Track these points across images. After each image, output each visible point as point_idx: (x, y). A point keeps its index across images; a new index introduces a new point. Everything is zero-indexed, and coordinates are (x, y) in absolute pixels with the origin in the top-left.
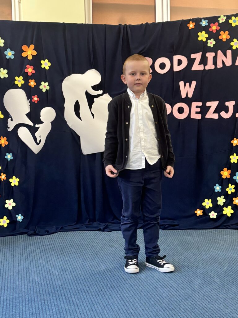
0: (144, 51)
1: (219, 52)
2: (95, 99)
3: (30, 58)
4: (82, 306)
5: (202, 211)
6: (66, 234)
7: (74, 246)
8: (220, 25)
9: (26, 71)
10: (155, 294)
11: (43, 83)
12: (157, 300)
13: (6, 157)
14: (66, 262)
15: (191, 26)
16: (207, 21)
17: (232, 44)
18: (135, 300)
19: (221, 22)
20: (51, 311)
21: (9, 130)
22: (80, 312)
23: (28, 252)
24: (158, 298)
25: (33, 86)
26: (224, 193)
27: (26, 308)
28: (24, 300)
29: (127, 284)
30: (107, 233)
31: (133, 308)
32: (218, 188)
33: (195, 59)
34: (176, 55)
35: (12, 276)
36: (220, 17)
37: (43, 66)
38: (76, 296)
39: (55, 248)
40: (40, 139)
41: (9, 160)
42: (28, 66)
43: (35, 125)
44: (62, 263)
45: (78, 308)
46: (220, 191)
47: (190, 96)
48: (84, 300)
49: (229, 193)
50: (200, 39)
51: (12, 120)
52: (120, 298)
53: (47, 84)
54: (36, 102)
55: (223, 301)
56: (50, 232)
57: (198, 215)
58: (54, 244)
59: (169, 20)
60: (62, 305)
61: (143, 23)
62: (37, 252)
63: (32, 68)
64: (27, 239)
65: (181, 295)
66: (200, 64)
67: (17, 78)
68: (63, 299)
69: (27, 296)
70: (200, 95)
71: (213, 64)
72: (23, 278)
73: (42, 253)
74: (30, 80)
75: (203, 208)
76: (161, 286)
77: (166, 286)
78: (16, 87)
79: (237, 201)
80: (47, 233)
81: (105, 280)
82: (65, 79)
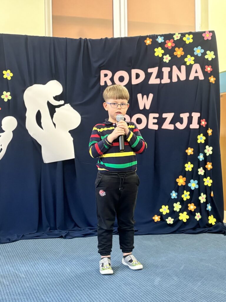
1: (175, 68)
2: (56, 109)
5: (159, 217)
6: (28, 241)
7: (38, 252)
8: (175, 42)
10: (119, 291)
11: (4, 93)
12: (121, 296)
14: (31, 267)
15: (148, 42)
16: (163, 38)
17: (186, 60)
18: (100, 297)
19: (175, 39)
24: (122, 294)
26: (180, 199)
29: (92, 283)
30: (69, 239)
32: (174, 195)
33: (151, 73)
34: (134, 69)
36: (175, 34)
37: (5, 77)
38: (45, 295)
39: (19, 255)
40: (1, 147)
44: (28, 267)
46: (176, 197)
47: (148, 107)
49: (185, 199)
50: (156, 54)
52: (87, 295)
53: (9, 93)
55: (180, 294)
56: (11, 240)
57: (155, 221)
58: (17, 251)
59: (127, 36)
61: (103, 38)
65: (143, 291)
66: (156, 78)
68: (33, 298)
70: (156, 107)
71: (169, 79)
73: (6, 259)
75: (161, 214)
76: (123, 284)
77: (129, 284)
79: (192, 207)
80: (8, 241)
81: (71, 281)
82: (27, 89)
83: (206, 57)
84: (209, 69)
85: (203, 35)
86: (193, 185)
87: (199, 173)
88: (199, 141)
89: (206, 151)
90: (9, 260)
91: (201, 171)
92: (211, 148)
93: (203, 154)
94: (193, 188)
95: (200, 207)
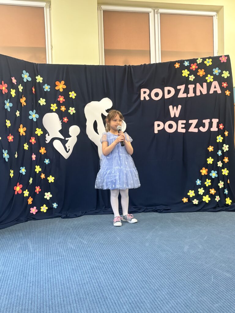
0: (143, 84)
1: (198, 84)
3: (61, 90)
4: (107, 264)
5: (187, 199)
6: (89, 217)
7: (96, 225)
8: (198, 65)
9: (58, 100)
10: (156, 255)
11: (71, 108)
12: (159, 260)
13: (45, 162)
14: (92, 236)
15: (177, 66)
16: (188, 62)
17: (207, 78)
18: (143, 260)
19: (198, 63)
20: (86, 268)
21: (47, 142)
22: (106, 267)
23: (64, 230)
24: (159, 258)
25: (63, 111)
26: (203, 186)
27: (68, 266)
28: (65, 261)
31: (142, 265)
32: (198, 182)
33: (180, 89)
34: (166, 86)
35: (55, 246)
36: (198, 59)
37: (70, 96)
38: (101, 258)
39: (83, 226)
40: (69, 148)
41: (47, 164)
42: (60, 96)
43: (65, 138)
44: (89, 236)
45: (104, 266)
46: (200, 184)
47: (177, 116)
48: (107, 260)
49: (207, 185)
50: (183, 75)
51: (49, 135)
52: (132, 259)
53: (74, 109)
54: (66, 122)
55: (204, 259)
56: (77, 215)
57: (184, 202)
58: (82, 223)
59: (160, 62)
60: (93, 264)
61: (142, 64)
62: (70, 229)
63: (62, 98)
64: (61, 221)
65: (175, 256)
66: (183, 93)
67: (52, 105)
68: (93, 260)
69: (67, 258)
70: (184, 115)
71: (193, 93)
72: (62, 247)
73: (73, 230)
74: (61, 107)
75: (188, 197)
76: (160, 250)
77: (164, 251)
78: (52, 111)
79: (213, 191)
80: (75, 216)
81: (120, 247)
82: (87, 105)
83: (223, 75)
84: (225, 85)
85: (220, 59)
86: (214, 174)
87: (218, 165)
88: (218, 141)
89: (223, 148)
90: (75, 230)
91: (220, 164)
92: (228, 146)
93: (221, 151)
94: (213, 177)
95: (219, 192)
